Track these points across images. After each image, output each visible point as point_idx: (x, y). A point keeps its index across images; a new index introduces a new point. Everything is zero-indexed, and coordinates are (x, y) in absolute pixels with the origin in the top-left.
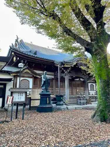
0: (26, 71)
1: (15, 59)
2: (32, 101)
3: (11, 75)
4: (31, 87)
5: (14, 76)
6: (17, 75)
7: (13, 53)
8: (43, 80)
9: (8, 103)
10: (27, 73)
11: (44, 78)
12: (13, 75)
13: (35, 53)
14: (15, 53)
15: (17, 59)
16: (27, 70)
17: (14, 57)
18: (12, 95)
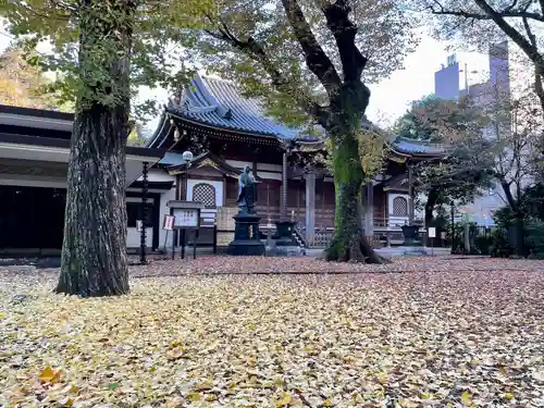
0: (204, 163)
1: (176, 133)
2: (219, 235)
3: (171, 173)
4: (219, 202)
5: (178, 176)
6: (184, 174)
7: (172, 122)
8: (241, 185)
9: (166, 227)
10: (207, 168)
11: (243, 182)
12: (175, 172)
13: (228, 116)
14: (176, 120)
15: (181, 133)
16: (208, 162)
17: (174, 129)
18: (172, 214)
